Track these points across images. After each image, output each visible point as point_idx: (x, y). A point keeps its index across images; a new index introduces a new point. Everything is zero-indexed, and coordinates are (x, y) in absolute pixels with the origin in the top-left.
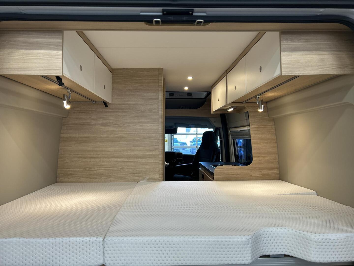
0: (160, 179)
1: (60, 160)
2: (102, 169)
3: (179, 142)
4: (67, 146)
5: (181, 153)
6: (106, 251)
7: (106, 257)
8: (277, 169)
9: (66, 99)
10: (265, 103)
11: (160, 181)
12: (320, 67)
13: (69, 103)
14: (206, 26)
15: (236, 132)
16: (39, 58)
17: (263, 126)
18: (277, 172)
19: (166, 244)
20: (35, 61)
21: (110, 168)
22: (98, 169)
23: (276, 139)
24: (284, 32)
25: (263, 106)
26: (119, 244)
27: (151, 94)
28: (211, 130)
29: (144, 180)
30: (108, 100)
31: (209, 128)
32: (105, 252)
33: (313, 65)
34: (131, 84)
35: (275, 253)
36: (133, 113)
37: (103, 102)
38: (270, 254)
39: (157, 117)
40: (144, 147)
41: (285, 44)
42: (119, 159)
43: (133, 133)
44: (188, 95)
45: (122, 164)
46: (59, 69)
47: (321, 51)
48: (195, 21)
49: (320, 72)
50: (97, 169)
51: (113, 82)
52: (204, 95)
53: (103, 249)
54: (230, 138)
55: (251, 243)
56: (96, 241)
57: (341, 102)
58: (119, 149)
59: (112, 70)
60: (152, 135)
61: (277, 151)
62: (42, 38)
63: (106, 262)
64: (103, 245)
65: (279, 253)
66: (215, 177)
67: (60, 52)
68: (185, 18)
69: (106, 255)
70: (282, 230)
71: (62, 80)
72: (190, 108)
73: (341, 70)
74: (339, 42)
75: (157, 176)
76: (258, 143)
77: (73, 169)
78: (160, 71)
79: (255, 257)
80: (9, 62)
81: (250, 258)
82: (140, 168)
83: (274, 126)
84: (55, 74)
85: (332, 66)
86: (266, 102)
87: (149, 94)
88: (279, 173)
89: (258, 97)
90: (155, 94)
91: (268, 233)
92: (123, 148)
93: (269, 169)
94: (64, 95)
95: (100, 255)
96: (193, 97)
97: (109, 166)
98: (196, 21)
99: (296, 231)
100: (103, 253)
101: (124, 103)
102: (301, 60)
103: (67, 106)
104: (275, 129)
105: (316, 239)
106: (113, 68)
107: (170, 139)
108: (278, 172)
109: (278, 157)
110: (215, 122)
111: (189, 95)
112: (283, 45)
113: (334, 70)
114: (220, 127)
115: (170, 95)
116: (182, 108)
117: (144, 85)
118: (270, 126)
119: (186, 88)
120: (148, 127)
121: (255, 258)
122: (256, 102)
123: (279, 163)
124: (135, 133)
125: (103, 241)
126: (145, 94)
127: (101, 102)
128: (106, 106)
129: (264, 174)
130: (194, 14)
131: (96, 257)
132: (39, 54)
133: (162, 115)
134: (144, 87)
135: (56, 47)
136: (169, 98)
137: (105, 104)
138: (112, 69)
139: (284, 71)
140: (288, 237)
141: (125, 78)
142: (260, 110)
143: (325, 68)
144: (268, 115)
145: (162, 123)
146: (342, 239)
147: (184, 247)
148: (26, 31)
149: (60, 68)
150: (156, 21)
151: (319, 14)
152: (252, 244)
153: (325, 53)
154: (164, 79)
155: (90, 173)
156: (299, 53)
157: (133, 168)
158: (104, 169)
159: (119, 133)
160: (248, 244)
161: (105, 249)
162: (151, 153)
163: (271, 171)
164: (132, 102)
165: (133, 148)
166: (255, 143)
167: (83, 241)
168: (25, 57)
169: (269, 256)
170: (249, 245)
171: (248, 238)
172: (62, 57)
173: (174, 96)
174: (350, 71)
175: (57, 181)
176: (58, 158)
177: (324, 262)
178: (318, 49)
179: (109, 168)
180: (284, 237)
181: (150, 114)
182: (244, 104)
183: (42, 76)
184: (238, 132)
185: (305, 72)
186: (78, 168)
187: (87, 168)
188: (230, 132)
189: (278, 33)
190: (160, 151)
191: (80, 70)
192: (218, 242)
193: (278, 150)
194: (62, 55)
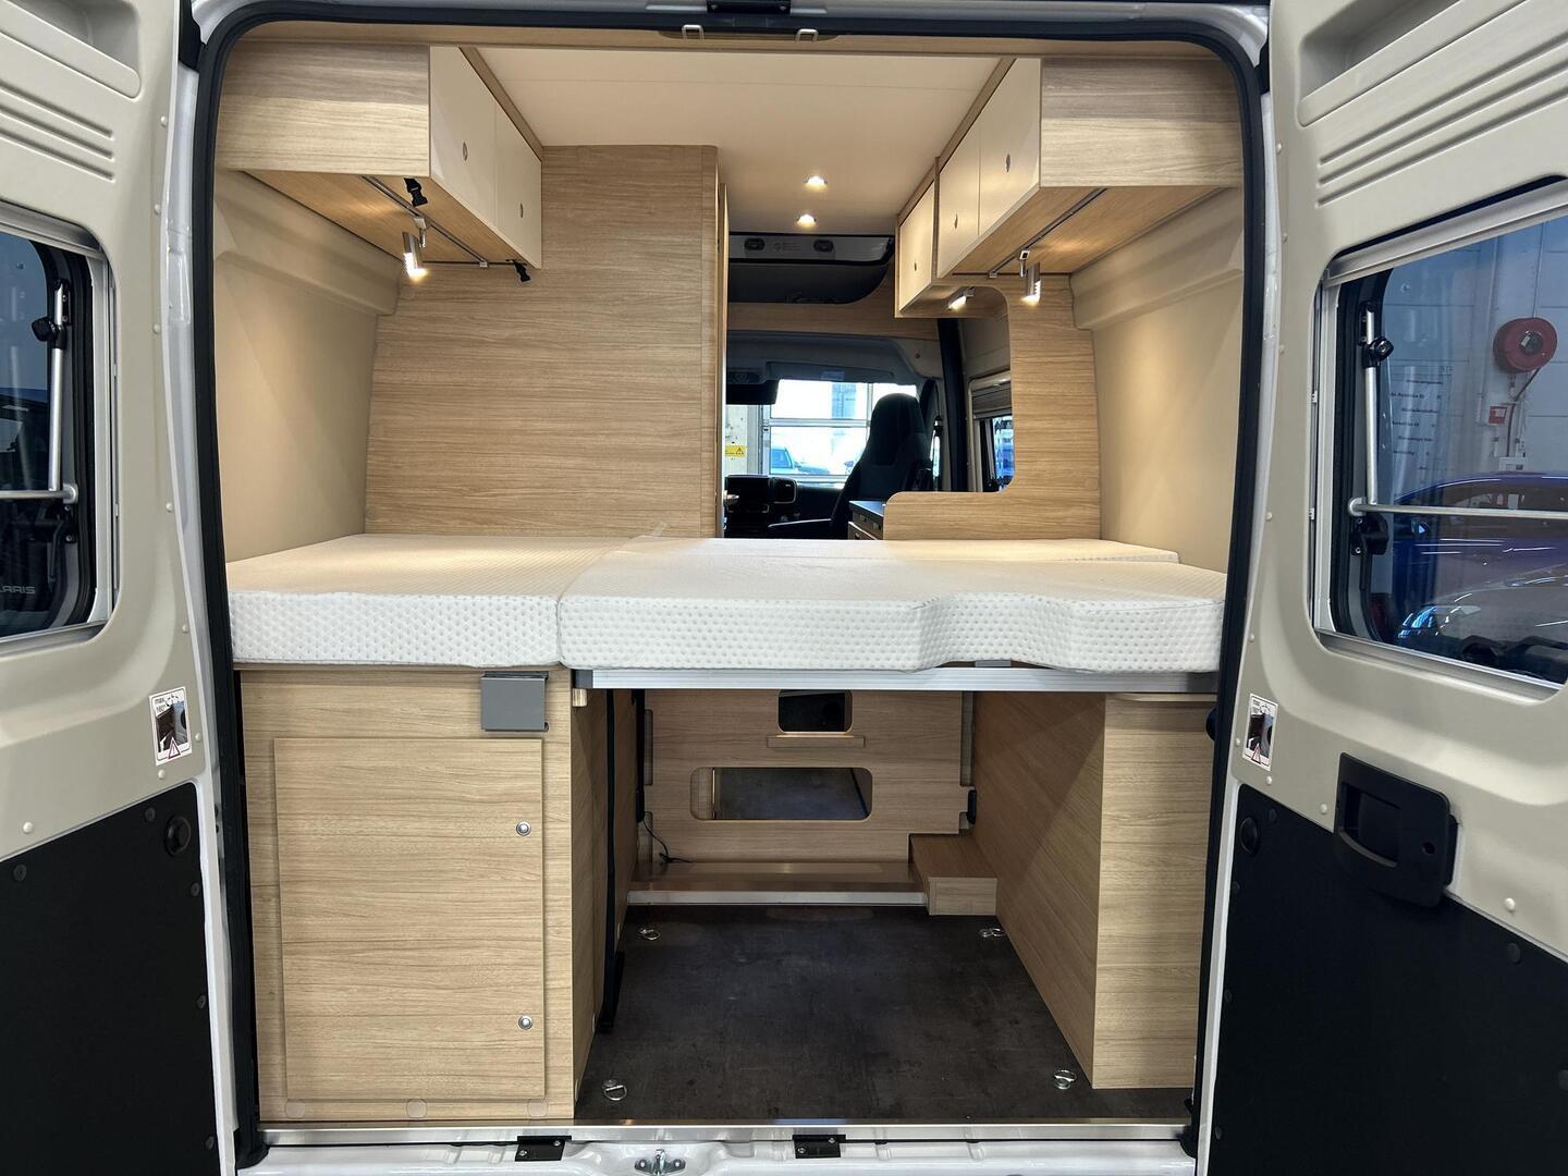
0: (705, 530)
1: (372, 460)
2: (514, 491)
3: (799, 467)
4: (396, 414)
5: (791, 482)
6: (565, 627)
7: (564, 642)
8: (1094, 503)
9: (413, 248)
10: (1067, 277)
11: (703, 536)
12: (1148, 165)
13: (423, 261)
14: (828, 41)
15: (989, 391)
16: (367, 125)
17: (1050, 359)
18: (1091, 512)
19: (711, 616)
20: (355, 134)
21: (541, 491)
22: (502, 491)
23: (1094, 402)
24: (1050, 61)
25: (1038, 284)
26: (597, 611)
27: (677, 240)
28: (911, 391)
29: (654, 533)
30: (531, 256)
31: (901, 383)
32: (562, 630)
33: (1127, 158)
34: (607, 202)
35: (986, 657)
36: (614, 305)
37: (515, 263)
38: (975, 659)
39: (696, 320)
40: (652, 421)
41: (1054, 95)
42: (570, 462)
43: (615, 373)
44: (816, 249)
45: (579, 478)
46: (421, 157)
47: (1153, 117)
48: (795, 32)
49: (1146, 179)
50: (496, 491)
51: (546, 195)
52: (876, 251)
53: (557, 624)
54: (971, 417)
55: (921, 619)
56: (539, 604)
57: (1225, 270)
58: (569, 426)
59: (546, 154)
60: (680, 381)
61: (1096, 443)
62: (369, 66)
63: (566, 654)
64: (557, 615)
65: (997, 657)
66: (886, 527)
67: (423, 109)
68: (768, 23)
69: (565, 637)
70: (1006, 599)
71: (420, 188)
72: (828, 300)
73: (1207, 173)
74: (1208, 92)
75: (695, 520)
76: (1033, 416)
77: (417, 491)
78: (707, 157)
79: (930, 656)
80: (283, 136)
81: (916, 654)
82: (639, 492)
83: (1091, 359)
84: (410, 171)
85: (1182, 161)
86: (1070, 275)
87: (669, 238)
88: (1101, 519)
89: (1025, 255)
90: (688, 240)
91: (970, 605)
92: (581, 426)
93: (1067, 503)
94: (405, 235)
95: (549, 638)
96: (838, 257)
97: (537, 484)
98: (798, 30)
99: (1040, 600)
100: (559, 634)
101: (583, 267)
102: (1096, 143)
103: (416, 272)
104: (1095, 370)
105: (1083, 613)
106: (546, 143)
107: (755, 442)
108: (1096, 513)
109: (1100, 464)
110: (918, 356)
111: (820, 249)
112: (1051, 100)
113: (1190, 173)
114: (936, 376)
115: (748, 245)
116: (794, 301)
117: (653, 206)
118: (1077, 359)
119: (807, 222)
120: (665, 353)
121: (931, 658)
122: (1018, 274)
123: (1100, 484)
124: (620, 373)
125: (556, 606)
126: (654, 238)
127: (507, 263)
128: (525, 278)
129: (1047, 518)
130: (792, 11)
131: (541, 643)
132: (365, 113)
133: (712, 314)
134: (650, 213)
135: (411, 94)
136: (744, 257)
137: (522, 270)
138: (543, 147)
139: (1047, 175)
140: (1021, 615)
141: (586, 182)
142: (1032, 299)
143: (1162, 167)
144: (1074, 321)
145: (712, 341)
146: (1147, 614)
147: (756, 624)
148: (323, 44)
149: (424, 154)
150: (688, 31)
151: (1132, 16)
152: (923, 622)
153: (1165, 124)
154: (721, 186)
155: (473, 506)
156: (1093, 122)
157: (616, 491)
158: (519, 491)
159: (569, 371)
160: (912, 621)
161: (562, 622)
162: (676, 443)
163: (1073, 511)
164: (609, 265)
165: (615, 425)
166: (1023, 415)
167: (507, 604)
168: (326, 121)
169: (972, 664)
170: (915, 624)
171: (914, 605)
172: (427, 123)
173: (765, 248)
174: (1232, 177)
175: (367, 528)
176: (366, 452)
177: (1101, 670)
178: (1146, 112)
179: (537, 491)
180: (1011, 615)
181: (670, 308)
182: (990, 281)
183: (364, 177)
184: (994, 390)
185: (1104, 179)
186: (435, 487)
187: (464, 488)
188: (970, 393)
189: (1037, 62)
190: (705, 436)
191: (463, 158)
192: (838, 612)
193: (1099, 440)
194: (427, 118)
